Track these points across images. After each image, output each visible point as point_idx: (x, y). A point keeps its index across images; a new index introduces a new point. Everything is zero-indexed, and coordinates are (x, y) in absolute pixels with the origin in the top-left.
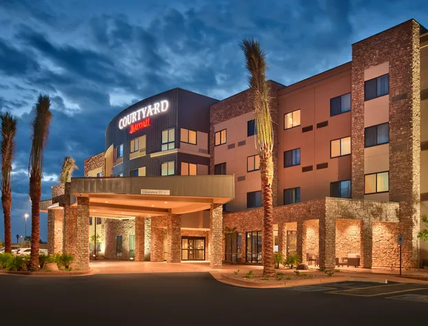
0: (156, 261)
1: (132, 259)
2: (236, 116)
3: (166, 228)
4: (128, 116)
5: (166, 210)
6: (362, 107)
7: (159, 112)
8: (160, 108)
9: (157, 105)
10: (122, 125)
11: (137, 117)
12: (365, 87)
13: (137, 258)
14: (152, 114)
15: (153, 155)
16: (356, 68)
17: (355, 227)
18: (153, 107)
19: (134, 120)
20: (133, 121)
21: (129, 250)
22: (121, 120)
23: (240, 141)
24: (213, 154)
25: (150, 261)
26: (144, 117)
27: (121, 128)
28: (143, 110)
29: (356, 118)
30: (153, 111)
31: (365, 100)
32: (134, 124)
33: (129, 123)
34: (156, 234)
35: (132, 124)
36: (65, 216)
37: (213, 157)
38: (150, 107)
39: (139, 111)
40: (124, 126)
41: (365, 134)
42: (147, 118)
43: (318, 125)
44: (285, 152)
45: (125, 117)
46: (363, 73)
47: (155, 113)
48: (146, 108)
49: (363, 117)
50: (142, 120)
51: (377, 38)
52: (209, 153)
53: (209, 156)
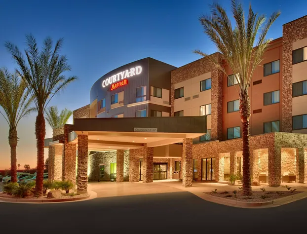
0: (133, 181)
1: (113, 180)
2: (191, 77)
3: (142, 157)
4: (110, 78)
5: (143, 145)
6: (290, 69)
7: (134, 74)
8: (135, 72)
9: (132, 70)
10: (104, 84)
11: (117, 79)
12: (293, 54)
13: (118, 180)
14: (128, 76)
15: (129, 106)
16: (286, 41)
17: (285, 153)
18: (129, 71)
19: (115, 80)
20: (114, 82)
21: (109, 174)
22: (104, 81)
23: (194, 95)
24: (173, 104)
25: (128, 181)
26: (122, 78)
27: (104, 86)
28: (122, 73)
29: (286, 77)
30: (130, 74)
31: (293, 64)
32: (114, 84)
33: (111, 83)
34: (134, 162)
35: (113, 84)
36: (64, 150)
37: (173, 107)
38: (127, 71)
39: (118, 74)
40: (107, 85)
41: (293, 88)
42: (125, 79)
43: (254, 82)
44: (228, 103)
45: (107, 79)
46: (292, 45)
47: (132, 75)
48: (124, 72)
49: (291, 76)
50: (121, 81)
51: (303, 20)
52: (170, 104)
53: (170, 106)
